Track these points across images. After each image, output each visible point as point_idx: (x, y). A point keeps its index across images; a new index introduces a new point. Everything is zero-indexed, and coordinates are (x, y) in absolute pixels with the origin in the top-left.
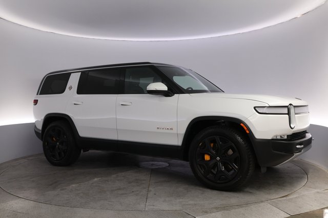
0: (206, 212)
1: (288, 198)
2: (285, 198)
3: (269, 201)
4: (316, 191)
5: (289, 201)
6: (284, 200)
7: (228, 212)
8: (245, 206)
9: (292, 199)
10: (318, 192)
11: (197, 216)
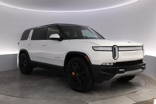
1: (135, 93)
2: (134, 93)
3: (126, 95)
4: (150, 89)
5: (136, 95)
6: (133, 94)
9: (137, 94)
10: (151, 90)
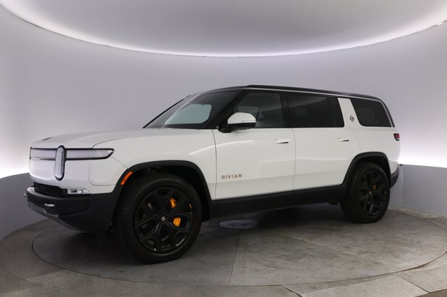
0: (315, 288)
1: (424, 269)
2: (420, 269)
3: (399, 273)
5: (426, 273)
7: (344, 287)
8: (366, 279)
9: (430, 270)
11: (302, 293)
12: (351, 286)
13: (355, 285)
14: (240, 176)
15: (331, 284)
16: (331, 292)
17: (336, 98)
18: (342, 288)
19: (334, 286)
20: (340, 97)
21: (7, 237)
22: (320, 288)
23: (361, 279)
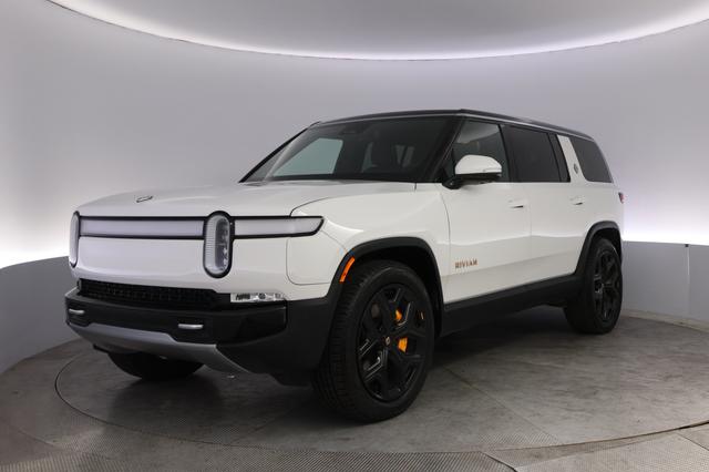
0: (539, 457)
7: (588, 455)
11: (517, 465)
12: (601, 452)
13: (608, 452)
14: (475, 263)
15: (566, 449)
16: (567, 462)
17: (555, 135)
18: (585, 455)
19: (571, 453)
20: (560, 134)
21: (13, 369)
22: (549, 457)
23: (618, 442)
